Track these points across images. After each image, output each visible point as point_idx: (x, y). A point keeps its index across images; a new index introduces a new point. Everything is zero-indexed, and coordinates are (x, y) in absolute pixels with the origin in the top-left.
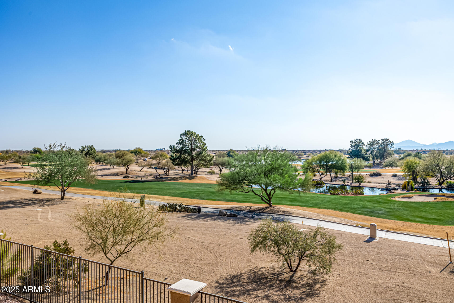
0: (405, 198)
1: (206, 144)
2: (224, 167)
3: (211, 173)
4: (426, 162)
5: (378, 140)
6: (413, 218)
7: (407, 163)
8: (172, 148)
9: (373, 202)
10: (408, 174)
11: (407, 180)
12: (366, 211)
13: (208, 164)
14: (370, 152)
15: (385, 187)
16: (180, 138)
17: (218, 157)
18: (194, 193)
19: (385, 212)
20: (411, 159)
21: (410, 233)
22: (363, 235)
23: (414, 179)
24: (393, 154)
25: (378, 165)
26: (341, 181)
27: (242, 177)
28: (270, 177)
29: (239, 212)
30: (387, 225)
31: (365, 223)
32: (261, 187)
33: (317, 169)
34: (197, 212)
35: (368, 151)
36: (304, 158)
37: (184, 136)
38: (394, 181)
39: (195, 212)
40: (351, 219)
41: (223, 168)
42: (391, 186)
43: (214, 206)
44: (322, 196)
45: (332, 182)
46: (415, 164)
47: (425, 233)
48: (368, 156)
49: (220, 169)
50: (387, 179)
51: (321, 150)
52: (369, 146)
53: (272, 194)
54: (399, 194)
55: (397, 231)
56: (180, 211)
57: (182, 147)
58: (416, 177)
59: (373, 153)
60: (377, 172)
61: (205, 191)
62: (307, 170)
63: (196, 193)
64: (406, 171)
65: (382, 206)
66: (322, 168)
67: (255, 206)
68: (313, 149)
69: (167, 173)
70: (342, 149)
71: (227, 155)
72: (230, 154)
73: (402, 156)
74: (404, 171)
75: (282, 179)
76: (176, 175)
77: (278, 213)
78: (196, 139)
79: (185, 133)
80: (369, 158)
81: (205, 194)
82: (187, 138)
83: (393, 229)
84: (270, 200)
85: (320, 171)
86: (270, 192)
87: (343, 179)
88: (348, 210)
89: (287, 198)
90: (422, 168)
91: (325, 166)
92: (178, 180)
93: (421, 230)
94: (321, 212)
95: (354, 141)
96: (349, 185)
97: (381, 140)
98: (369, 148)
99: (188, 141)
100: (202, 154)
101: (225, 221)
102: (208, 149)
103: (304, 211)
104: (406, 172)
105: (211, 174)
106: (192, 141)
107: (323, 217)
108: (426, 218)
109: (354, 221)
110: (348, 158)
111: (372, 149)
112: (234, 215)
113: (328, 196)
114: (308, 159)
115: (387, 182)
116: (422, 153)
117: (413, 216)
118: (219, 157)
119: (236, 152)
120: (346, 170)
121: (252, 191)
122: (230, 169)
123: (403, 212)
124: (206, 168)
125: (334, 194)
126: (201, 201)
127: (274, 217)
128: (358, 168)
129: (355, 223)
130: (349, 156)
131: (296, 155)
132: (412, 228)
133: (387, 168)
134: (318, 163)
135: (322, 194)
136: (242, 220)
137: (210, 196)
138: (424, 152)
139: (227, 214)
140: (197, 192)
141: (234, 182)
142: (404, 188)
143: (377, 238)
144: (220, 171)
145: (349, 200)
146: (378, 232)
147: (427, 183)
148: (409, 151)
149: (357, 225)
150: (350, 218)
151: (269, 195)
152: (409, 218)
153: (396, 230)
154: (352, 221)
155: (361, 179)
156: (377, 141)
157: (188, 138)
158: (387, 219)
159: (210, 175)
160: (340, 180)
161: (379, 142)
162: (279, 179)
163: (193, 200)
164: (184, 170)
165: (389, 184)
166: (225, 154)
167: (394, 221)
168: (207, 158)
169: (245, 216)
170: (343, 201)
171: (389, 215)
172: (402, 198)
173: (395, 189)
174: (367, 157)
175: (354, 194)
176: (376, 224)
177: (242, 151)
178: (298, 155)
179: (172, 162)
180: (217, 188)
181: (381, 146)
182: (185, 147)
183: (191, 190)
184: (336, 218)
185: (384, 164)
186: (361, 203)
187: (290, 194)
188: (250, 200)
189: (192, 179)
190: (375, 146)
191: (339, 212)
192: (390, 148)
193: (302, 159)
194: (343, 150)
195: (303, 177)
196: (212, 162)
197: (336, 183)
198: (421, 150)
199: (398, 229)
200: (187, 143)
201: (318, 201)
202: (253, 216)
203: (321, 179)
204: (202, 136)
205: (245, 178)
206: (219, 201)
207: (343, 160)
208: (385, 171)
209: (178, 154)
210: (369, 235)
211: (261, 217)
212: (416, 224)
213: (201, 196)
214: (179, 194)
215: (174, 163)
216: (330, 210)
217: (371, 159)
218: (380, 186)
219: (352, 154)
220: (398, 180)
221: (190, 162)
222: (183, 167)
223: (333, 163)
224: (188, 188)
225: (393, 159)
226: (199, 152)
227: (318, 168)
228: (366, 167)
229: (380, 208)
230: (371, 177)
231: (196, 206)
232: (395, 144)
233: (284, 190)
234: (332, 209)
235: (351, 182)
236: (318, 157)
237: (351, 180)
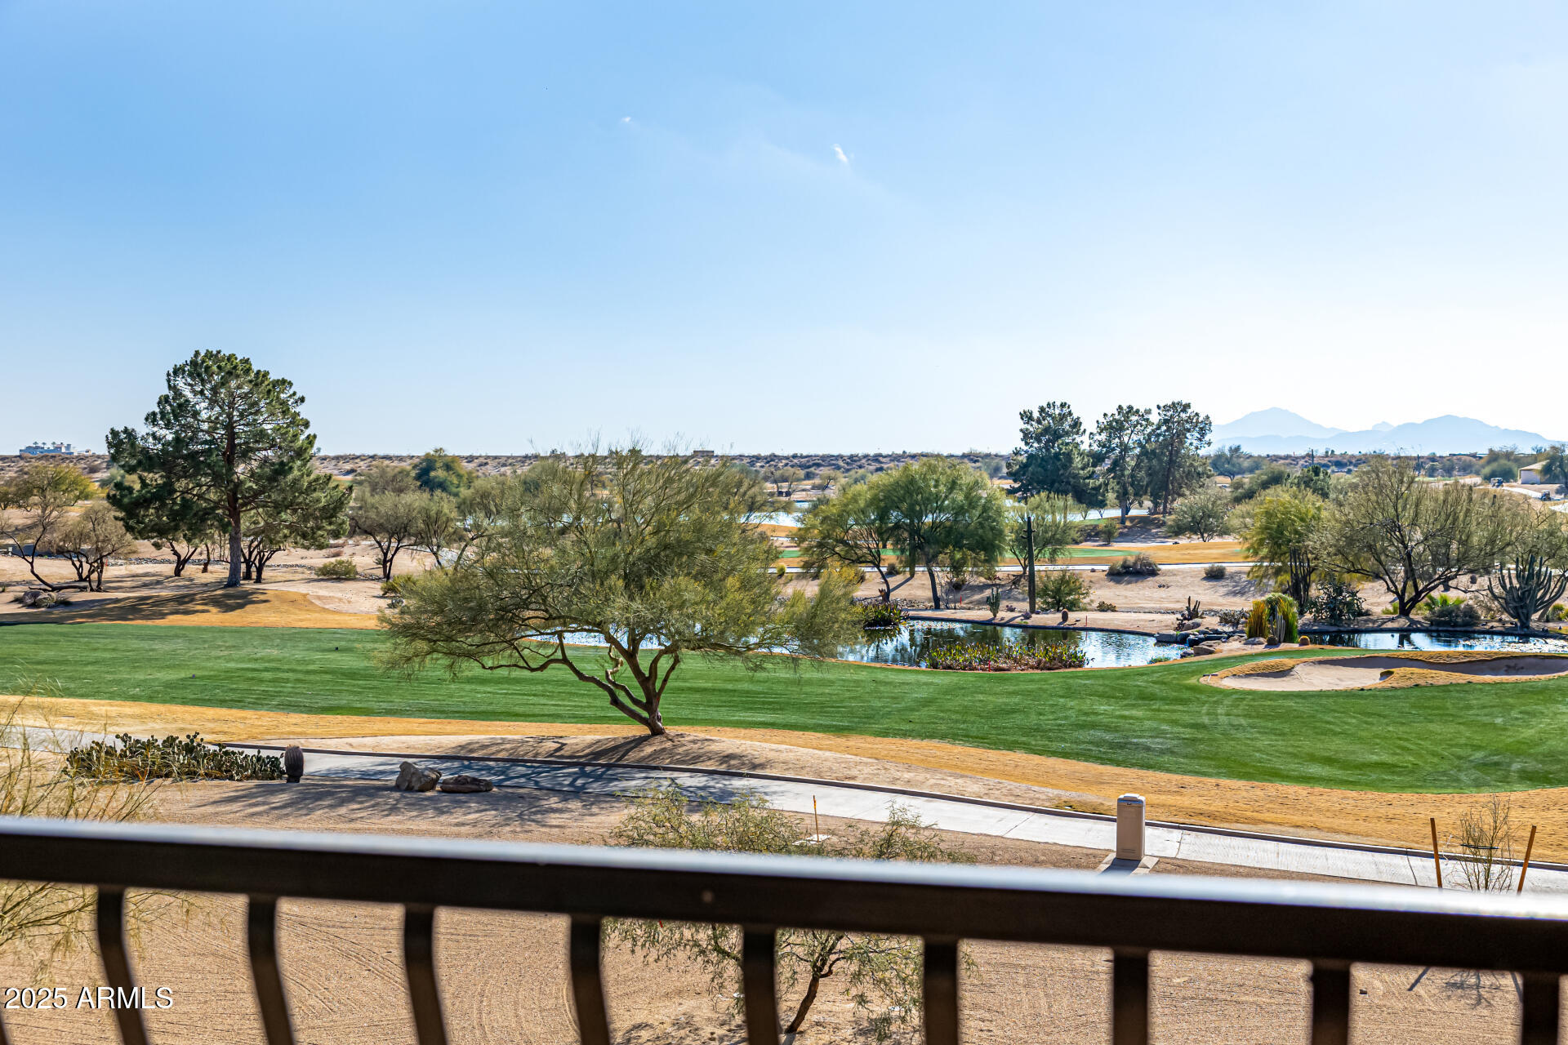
0: (1258, 675)
1: (307, 424)
2: (405, 542)
3: (336, 573)
4: (1347, 510)
5: (1142, 411)
6: (1293, 767)
7: (1269, 514)
8: (121, 442)
9: (1124, 698)
10: (1273, 567)
11: (1268, 596)
12: (1091, 743)
13: (319, 528)
14: (1108, 463)
15: (1176, 629)
16: (166, 391)
17: (368, 489)
18: (252, 679)
19: (1175, 742)
20: (1280, 496)
21: (1281, 832)
22: (1085, 851)
23: (1298, 588)
24: (1209, 477)
25: (1142, 528)
26: (979, 603)
27: (515, 595)
28: (652, 588)
29: (508, 768)
30: (1187, 801)
31: (1091, 796)
32: (610, 639)
33: (869, 548)
34: (280, 777)
35: (1098, 458)
36: (804, 494)
37: (189, 380)
38: (1214, 598)
39: (273, 778)
40: (1028, 780)
41: (397, 549)
42: (1198, 625)
43: (368, 743)
44: (892, 677)
45: (937, 607)
46: (1302, 520)
47: (1343, 828)
48: (1098, 483)
49: (385, 555)
50: (1183, 591)
51: (884, 453)
52: (1103, 437)
53: (661, 674)
54: (1235, 657)
55: (1226, 825)
56: (192, 775)
57: (177, 440)
58: (1304, 578)
59: (1123, 469)
60: (1138, 559)
61: (311, 667)
62: (822, 553)
63: (261, 681)
64: (1265, 551)
65: (1162, 715)
66: (889, 544)
67: (581, 737)
68: (846, 452)
69: (95, 576)
70: (982, 448)
71: (418, 477)
72: (433, 474)
73: (1247, 479)
74: (1256, 553)
75: (711, 597)
76: (145, 585)
77: (698, 767)
78: (255, 398)
79: (194, 363)
80: (1103, 495)
81: (310, 682)
82: (202, 392)
83: (1211, 816)
84: (651, 704)
85: (882, 556)
86: (655, 661)
87: (988, 593)
88: (1015, 738)
89: (731, 691)
90: (1329, 537)
91: (906, 535)
92: (163, 616)
93: (1328, 814)
94: (892, 753)
95: (1036, 415)
96: (1018, 620)
97: (1159, 407)
98: (1104, 446)
99: (211, 407)
100: (290, 477)
101: (441, 812)
102: (319, 450)
103: (816, 752)
104: (1262, 559)
105: (339, 580)
106: (231, 405)
107: (907, 776)
108: (1345, 765)
109: (1043, 789)
110: (1011, 492)
111: (1118, 451)
112: (475, 780)
113: (923, 678)
114: (827, 501)
115: (1183, 606)
116: (1329, 471)
117: (1295, 756)
118: (374, 490)
119: (464, 464)
120: (1001, 550)
121: (565, 660)
122: (435, 554)
123: (1252, 740)
124: (308, 548)
125: (949, 667)
126: (295, 718)
127: (678, 786)
128: (1057, 539)
129: (1050, 799)
130: (1017, 485)
131: (766, 479)
132: (1291, 811)
133: (1183, 541)
134: (873, 517)
135: (892, 670)
136: (521, 807)
137: (340, 691)
138: (1339, 464)
139: (443, 778)
140: (268, 675)
141: (474, 619)
142: (1256, 630)
143: (1145, 860)
144: (386, 562)
145: (1015, 693)
146: (1148, 832)
147: (1349, 605)
148: (1277, 458)
149: (1057, 807)
150: (1024, 777)
151: (648, 679)
152: (1278, 764)
153: (1224, 820)
154: (1036, 788)
155: (1069, 594)
156: (1137, 411)
157: (212, 389)
158: (1185, 772)
159: (329, 584)
160: (977, 597)
161: (1147, 420)
162: (698, 599)
163: (248, 714)
164: (186, 561)
165: (1193, 614)
166: (408, 474)
167: (1213, 781)
168: (315, 495)
169: (541, 789)
170: (990, 698)
171: (1193, 757)
172: (1248, 676)
173: (1216, 636)
174: (1097, 489)
175: (1039, 662)
176: (1142, 798)
177: (496, 458)
178: (775, 482)
179: (122, 519)
180: (385, 650)
181: (1158, 435)
182: (191, 439)
183: (232, 665)
184: (962, 776)
185: (1170, 519)
186: (1072, 703)
187: (752, 669)
188: (550, 705)
189: (241, 606)
190: (1131, 438)
191: (973, 751)
192: (1197, 448)
193: (794, 497)
194: (988, 456)
195: (811, 589)
196: (341, 517)
197: (960, 615)
198: (1327, 456)
199: (1234, 815)
200: (204, 415)
201: (878, 704)
202: (579, 782)
203: (886, 595)
204: (284, 383)
205: (530, 595)
206: (391, 719)
207: (989, 500)
208: (1175, 555)
209: (155, 478)
210: (1113, 846)
211: (616, 786)
212: (1304, 793)
213: (289, 694)
214: (169, 685)
215: (131, 522)
216: (935, 743)
217: (1111, 496)
218: (1155, 624)
219: (1029, 474)
220: (1235, 594)
221: (220, 520)
222: (185, 544)
223: (943, 517)
224: (214, 653)
225: (1209, 500)
226: (273, 464)
227: (873, 545)
228: (1092, 533)
229: (1154, 725)
230: (1112, 583)
231: (274, 744)
232: (1218, 426)
233: (721, 652)
234: (943, 737)
235: (1026, 606)
236: (871, 488)
237: (1024, 600)
